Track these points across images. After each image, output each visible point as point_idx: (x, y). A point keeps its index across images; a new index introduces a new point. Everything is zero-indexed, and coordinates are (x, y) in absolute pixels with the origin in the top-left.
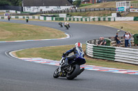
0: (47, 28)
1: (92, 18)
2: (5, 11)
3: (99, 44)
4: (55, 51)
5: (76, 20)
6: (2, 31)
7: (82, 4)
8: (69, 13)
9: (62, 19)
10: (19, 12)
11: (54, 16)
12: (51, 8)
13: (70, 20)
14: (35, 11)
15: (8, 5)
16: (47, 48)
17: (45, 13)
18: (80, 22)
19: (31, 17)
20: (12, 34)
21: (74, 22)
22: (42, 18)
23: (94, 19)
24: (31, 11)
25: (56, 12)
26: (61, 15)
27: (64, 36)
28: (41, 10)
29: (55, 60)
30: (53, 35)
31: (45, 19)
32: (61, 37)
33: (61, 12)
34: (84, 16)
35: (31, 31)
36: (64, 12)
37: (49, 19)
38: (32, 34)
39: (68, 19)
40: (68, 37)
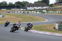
0: (37, 17)
1: (57, 12)
2: (18, 9)
3: (61, 24)
4: (41, 27)
5: (50, 13)
6: (17, 18)
7: (53, 6)
8: (47, 10)
9: (44, 13)
10: (25, 10)
11: (41, 11)
12: (39, 8)
14: (32, 9)
15: (20, 6)
16: (37, 26)
17: (36, 10)
18: (52, 14)
19: (30, 12)
20: (22, 19)
21: (50, 14)
24: (30, 9)
25: (41, 9)
26: (44, 11)
27: (45, 20)
28: (35, 9)
29: (41, 31)
30: (40, 20)
31: (36, 13)
32: (44, 20)
33: (44, 9)
34: (54, 11)
35: (31, 18)
36: (45, 9)
37: (38, 12)
38: (31, 19)
39: (47, 13)
40: (47, 20)
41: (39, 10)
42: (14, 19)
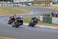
0: (23, 9)
1: (42, 5)
2: (6, 2)
4: (27, 19)
8: (32, 3)
10: (12, 3)
11: (26, 4)
13: (33, 6)
17: (22, 3)
18: (37, 7)
21: (35, 7)
22: (21, 5)
23: (43, 5)
24: (17, 2)
25: (27, 2)
26: (29, 4)
27: (30, 13)
28: (21, 2)
29: (27, 23)
30: (26, 12)
31: (22, 5)
33: (29, 2)
34: (39, 4)
37: (24, 5)
38: (17, 12)
39: (32, 5)
40: (32, 13)
41: (25, 2)
42: (2, 12)
